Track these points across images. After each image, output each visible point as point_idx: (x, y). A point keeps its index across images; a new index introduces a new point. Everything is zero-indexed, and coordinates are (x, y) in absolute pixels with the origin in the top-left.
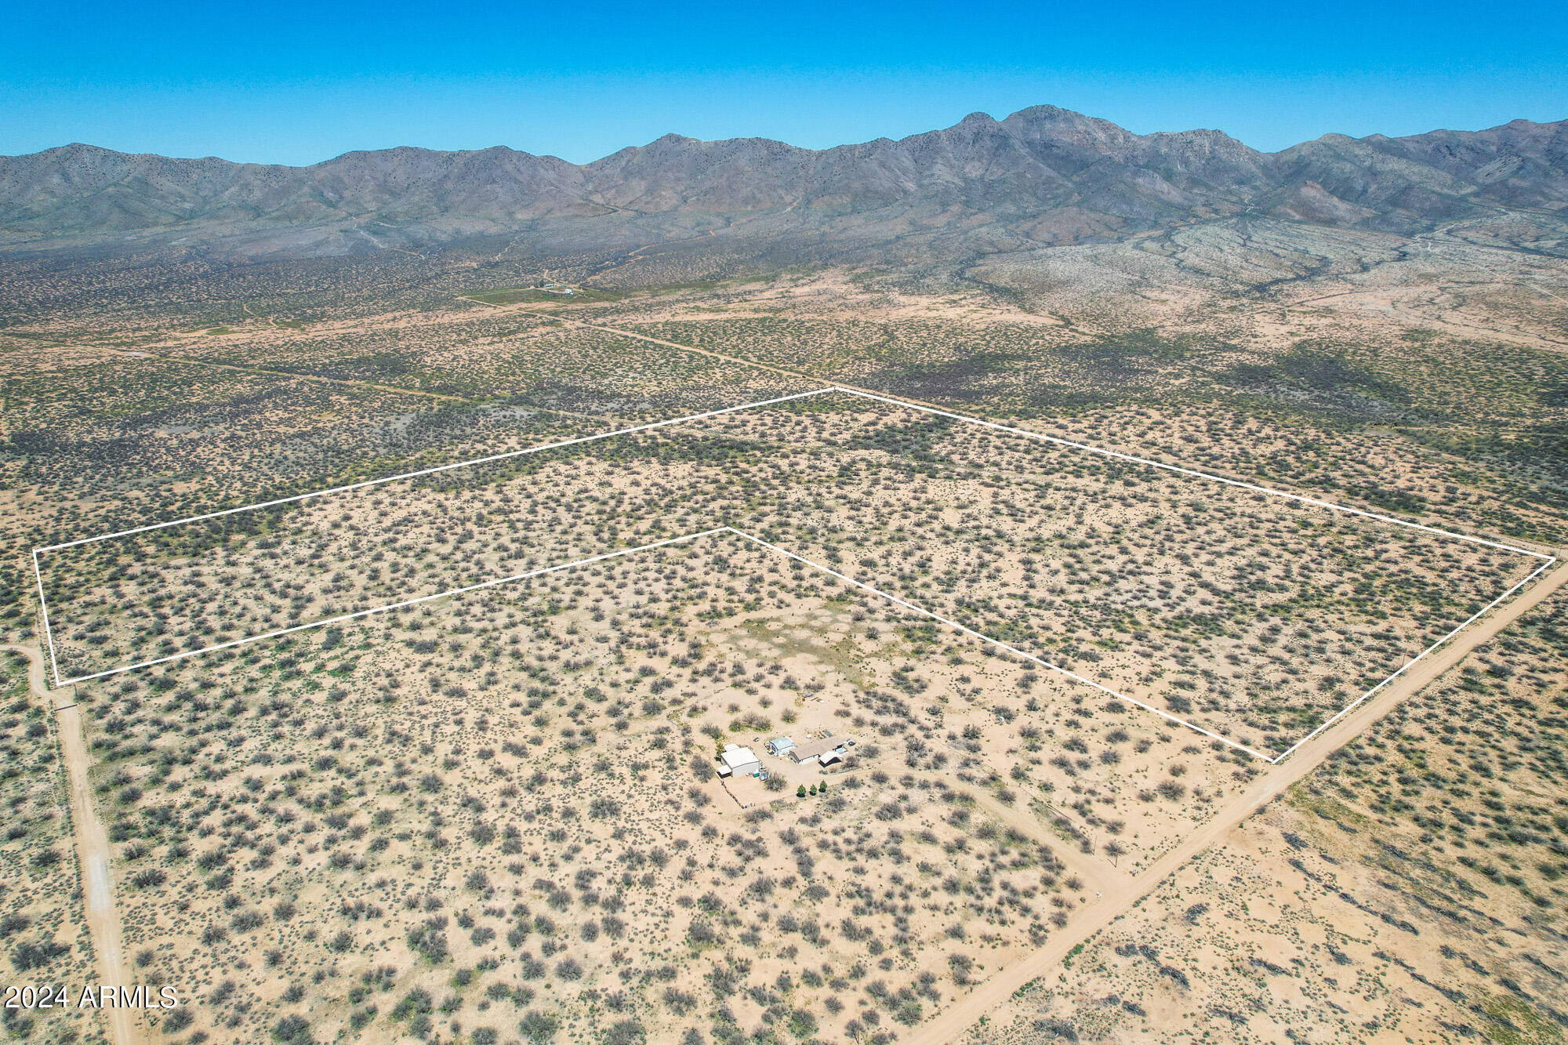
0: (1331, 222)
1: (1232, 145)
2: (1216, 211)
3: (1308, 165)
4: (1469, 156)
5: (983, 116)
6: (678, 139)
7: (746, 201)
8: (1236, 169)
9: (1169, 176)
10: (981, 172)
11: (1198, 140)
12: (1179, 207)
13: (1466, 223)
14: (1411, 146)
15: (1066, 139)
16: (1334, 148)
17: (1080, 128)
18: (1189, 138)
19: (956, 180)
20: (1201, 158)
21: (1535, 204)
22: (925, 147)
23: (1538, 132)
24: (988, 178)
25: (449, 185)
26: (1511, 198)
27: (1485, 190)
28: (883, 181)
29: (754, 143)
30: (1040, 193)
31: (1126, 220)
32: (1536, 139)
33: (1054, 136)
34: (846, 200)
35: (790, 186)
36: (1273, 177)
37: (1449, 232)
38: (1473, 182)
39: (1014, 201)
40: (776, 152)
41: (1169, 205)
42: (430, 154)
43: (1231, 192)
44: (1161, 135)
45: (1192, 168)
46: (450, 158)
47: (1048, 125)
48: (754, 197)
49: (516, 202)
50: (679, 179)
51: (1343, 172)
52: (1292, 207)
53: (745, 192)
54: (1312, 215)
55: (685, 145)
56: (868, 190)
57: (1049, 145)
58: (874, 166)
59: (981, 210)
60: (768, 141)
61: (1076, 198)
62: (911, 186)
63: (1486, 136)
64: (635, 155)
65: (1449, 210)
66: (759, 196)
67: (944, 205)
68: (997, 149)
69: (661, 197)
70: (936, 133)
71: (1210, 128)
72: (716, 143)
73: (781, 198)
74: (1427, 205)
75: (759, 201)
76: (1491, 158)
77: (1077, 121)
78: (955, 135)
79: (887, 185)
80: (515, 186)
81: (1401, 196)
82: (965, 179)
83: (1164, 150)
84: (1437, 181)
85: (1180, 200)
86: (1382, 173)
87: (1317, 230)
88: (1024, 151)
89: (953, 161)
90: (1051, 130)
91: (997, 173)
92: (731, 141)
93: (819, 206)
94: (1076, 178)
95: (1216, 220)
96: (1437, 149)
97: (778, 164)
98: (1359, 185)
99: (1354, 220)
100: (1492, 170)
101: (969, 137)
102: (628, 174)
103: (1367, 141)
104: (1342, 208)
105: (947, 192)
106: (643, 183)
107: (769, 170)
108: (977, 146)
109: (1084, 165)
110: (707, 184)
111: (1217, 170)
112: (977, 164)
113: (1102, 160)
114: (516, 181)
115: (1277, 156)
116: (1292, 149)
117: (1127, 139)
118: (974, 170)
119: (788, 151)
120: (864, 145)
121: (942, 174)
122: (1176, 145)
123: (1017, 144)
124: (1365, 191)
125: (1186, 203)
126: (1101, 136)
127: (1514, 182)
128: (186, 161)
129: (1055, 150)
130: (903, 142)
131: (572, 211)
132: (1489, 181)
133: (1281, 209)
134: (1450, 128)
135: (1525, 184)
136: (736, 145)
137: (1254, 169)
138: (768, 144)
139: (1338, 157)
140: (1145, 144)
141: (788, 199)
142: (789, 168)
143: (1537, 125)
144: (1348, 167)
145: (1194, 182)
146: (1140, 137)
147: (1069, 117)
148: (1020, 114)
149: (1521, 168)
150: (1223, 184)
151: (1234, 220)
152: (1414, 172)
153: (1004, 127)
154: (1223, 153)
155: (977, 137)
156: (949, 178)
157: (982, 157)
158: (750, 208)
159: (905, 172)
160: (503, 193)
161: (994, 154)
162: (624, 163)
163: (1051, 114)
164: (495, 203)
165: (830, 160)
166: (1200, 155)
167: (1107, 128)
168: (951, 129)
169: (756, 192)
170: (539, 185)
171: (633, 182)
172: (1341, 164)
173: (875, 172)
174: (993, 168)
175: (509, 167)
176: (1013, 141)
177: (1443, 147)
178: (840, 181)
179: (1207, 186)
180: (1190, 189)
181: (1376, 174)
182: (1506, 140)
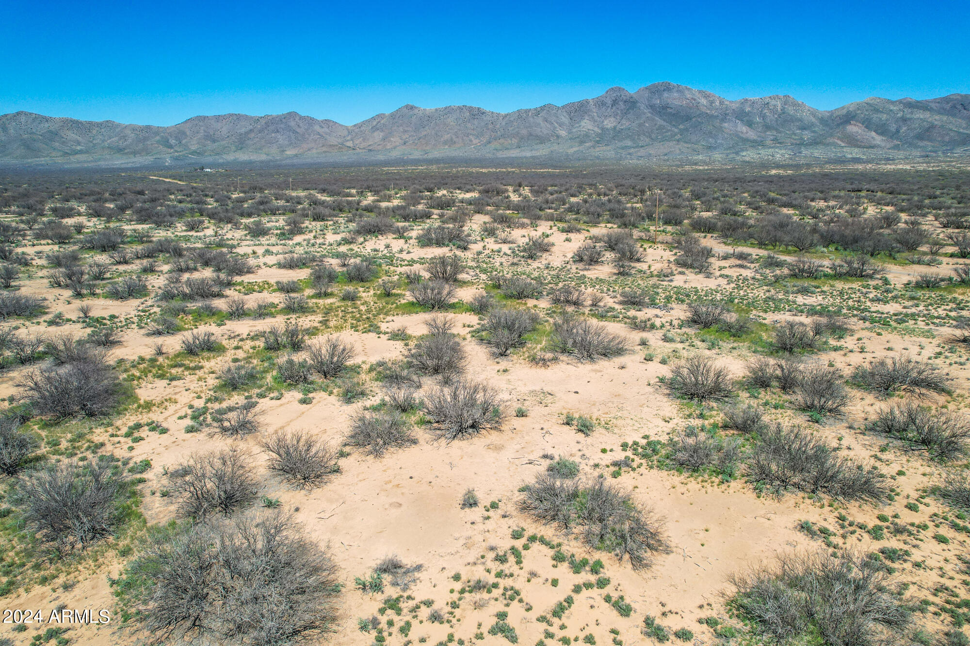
1: (795, 104)
2: (779, 143)
5: (620, 89)
6: (412, 108)
7: (445, 143)
8: (800, 120)
9: (750, 124)
10: (614, 124)
11: (773, 102)
12: (753, 141)
14: (933, 105)
15: (677, 102)
16: (875, 106)
17: (688, 96)
18: (767, 101)
19: (596, 129)
20: (774, 114)
22: (579, 110)
24: (619, 127)
25: (252, 135)
28: (544, 129)
29: (460, 109)
30: (653, 136)
33: (669, 101)
34: (515, 141)
35: (480, 134)
36: (827, 125)
39: (632, 139)
40: (477, 114)
41: (745, 140)
42: (246, 117)
43: (795, 134)
44: (748, 101)
45: (768, 120)
46: (258, 120)
47: (666, 95)
48: (452, 140)
49: (290, 144)
50: (405, 131)
51: (880, 119)
52: (839, 138)
53: (447, 137)
54: (854, 143)
55: (416, 111)
56: (531, 135)
57: (665, 107)
60: (470, 107)
61: (678, 137)
62: (563, 133)
64: (383, 119)
66: (455, 139)
68: (628, 110)
69: (390, 141)
70: (587, 101)
71: (782, 95)
72: (436, 110)
73: (471, 141)
74: (947, 138)
75: (454, 143)
77: (686, 92)
78: (600, 103)
79: (546, 132)
80: (293, 136)
81: (926, 133)
82: (603, 129)
83: (747, 109)
84: (954, 124)
85: (755, 138)
86: (910, 119)
88: (646, 110)
89: (596, 118)
90: (668, 98)
91: (626, 124)
92: (446, 108)
93: (495, 145)
94: (681, 127)
95: (778, 147)
96: (954, 106)
97: (476, 122)
98: (893, 128)
99: (888, 146)
101: (609, 103)
102: (375, 129)
103: (900, 102)
104: (879, 139)
106: (382, 134)
107: (469, 125)
108: (614, 108)
109: (688, 118)
110: (424, 133)
111: (785, 121)
112: (612, 119)
113: (701, 115)
114: (295, 132)
115: (831, 112)
116: (843, 108)
117: (721, 103)
118: (609, 123)
119: (483, 113)
120: (536, 109)
121: (586, 125)
122: (756, 106)
123: (642, 107)
124: (898, 131)
125: (759, 139)
126: (704, 101)
128: (90, 123)
129: (669, 110)
130: (563, 107)
131: (324, 149)
133: (830, 140)
134: (963, 93)
136: (449, 110)
137: (814, 120)
138: (470, 109)
139: (877, 111)
140: (734, 106)
141: (475, 141)
142: (483, 124)
144: (884, 117)
145: (767, 127)
146: (731, 102)
147: (681, 90)
148: (646, 88)
150: (789, 129)
151: (792, 146)
152: (937, 119)
153: (634, 96)
154: (790, 110)
155: (615, 102)
156: (590, 127)
157: (617, 115)
158: (447, 147)
159: (561, 125)
160: (282, 139)
161: (625, 113)
162: (375, 123)
163: (668, 88)
164: (274, 145)
165: (512, 119)
166: (774, 111)
167: (707, 96)
168: (597, 98)
169: (454, 137)
170: (309, 135)
171: (376, 134)
172: (879, 115)
173: (539, 124)
174: (624, 121)
175: (292, 124)
176: (639, 105)
177: (958, 105)
178: (513, 130)
179: (777, 130)
180: (764, 132)
181: (907, 120)
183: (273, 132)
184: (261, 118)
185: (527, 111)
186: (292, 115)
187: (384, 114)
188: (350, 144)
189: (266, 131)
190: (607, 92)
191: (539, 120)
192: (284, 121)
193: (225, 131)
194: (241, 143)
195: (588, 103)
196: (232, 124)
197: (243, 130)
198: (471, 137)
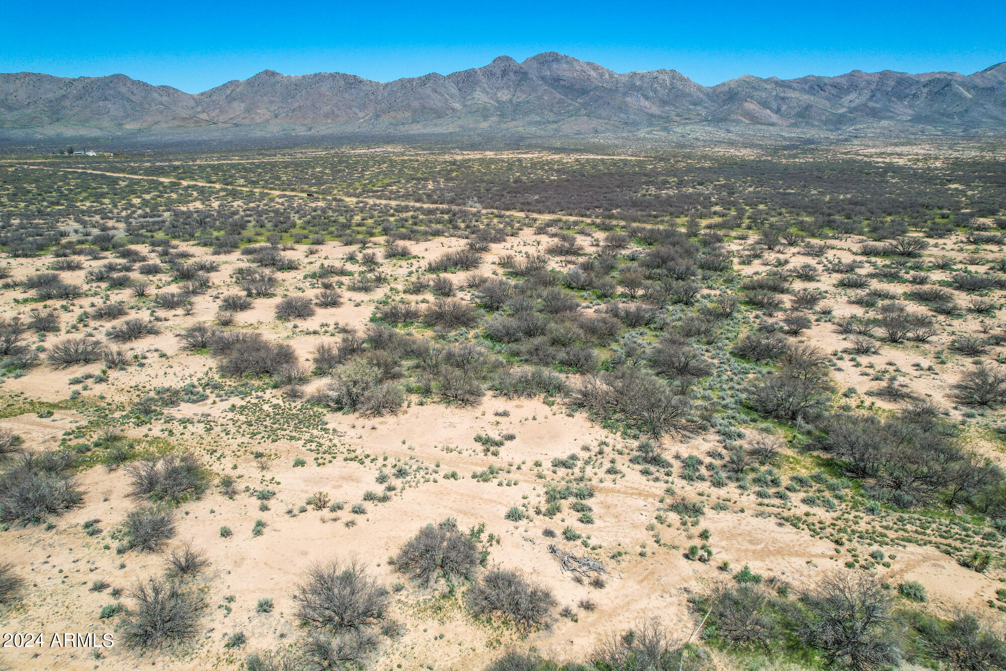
0: (771, 125)
1: (682, 79)
2: (687, 119)
3: (736, 94)
4: (834, 91)
5: (508, 59)
6: (273, 74)
7: (327, 116)
8: (689, 95)
9: (647, 98)
10: (509, 97)
11: (661, 77)
12: (660, 117)
14: (795, 85)
15: (568, 74)
16: (751, 83)
17: (578, 68)
18: (655, 74)
19: (492, 102)
20: (665, 88)
21: (891, 117)
22: (466, 80)
23: (868, 78)
24: (515, 100)
25: (67, 103)
26: (873, 114)
27: (853, 110)
28: (436, 102)
29: (333, 76)
30: (555, 110)
31: (626, 123)
32: (869, 83)
33: (560, 73)
34: (408, 114)
35: (362, 107)
36: (714, 101)
38: (843, 105)
39: (538, 114)
40: (353, 82)
41: (652, 116)
42: (52, 79)
43: (691, 109)
44: (635, 74)
45: (660, 95)
46: (71, 83)
47: (555, 66)
48: (333, 112)
49: (127, 116)
50: (272, 102)
51: (761, 98)
52: (741, 115)
53: (327, 109)
55: (279, 78)
56: (424, 107)
57: (557, 80)
59: (514, 119)
60: (344, 75)
61: (583, 112)
62: (457, 106)
63: (838, 80)
64: (238, 86)
66: (336, 112)
67: (485, 117)
68: (520, 81)
69: (256, 113)
70: (473, 70)
71: (668, 69)
72: (304, 77)
73: (356, 114)
74: (824, 118)
75: (338, 116)
76: (848, 92)
77: (575, 64)
78: (488, 72)
79: (439, 104)
80: (128, 105)
82: (498, 102)
83: (638, 83)
85: (660, 113)
87: (771, 128)
88: (540, 82)
89: (488, 90)
90: (558, 69)
91: (521, 97)
92: (315, 75)
93: (386, 119)
94: (579, 100)
95: (692, 123)
96: (812, 88)
97: (353, 91)
98: (775, 105)
99: (787, 123)
100: (852, 99)
101: (499, 73)
102: (231, 99)
103: (768, 81)
104: (775, 118)
105: (485, 108)
106: (243, 105)
107: (346, 95)
108: (505, 79)
109: (584, 92)
110: (296, 105)
111: (677, 96)
112: (506, 91)
113: (595, 89)
114: (129, 100)
115: (714, 89)
116: (724, 84)
117: (611, 76)
118: (504, 96)
119: (360, 82)
120: (420, 78)
121: (480, 97)
122: (646, 80)
123: (534, 78)
124: (780, 108)
125: (664, 114)
126: (593, 74)
127: (871, 104)
129: (562, 83)
130: (449, 77)
131: (176, 123)
132: (853, 105)
133: (733, 117)
134: (816, 75)
135: (878, 106)
136: (319, 78)
137: (701, 96)
138: (345, 76)
140: (624, 80)
141: (361, 115)
142: (362, 94)
143: (867, 74)
144: (764, 95)
145: (664, 103)
146: (620, 75)
147: (569, 61)
148: (534, 58)
149: (872, 96)
150: (683, 105)
151: (705, 123)
152: (807, 98)
153: (523, 66)
154: (679, 85)
155: (504, 73)
156: (486, 100)
157: (509, 86)
158: (329, 121)
159: (452, 96)
160: (114, 108)
161: (518, 84)
162: (229, 92)
163: (556, 58)
164: (105, 116)
165: (395, 89)
166: (663, 86)
167: (596, 68)
168: (485, 67)
169: (335, 109)
170: (150, 105)
171: (235, 104)
172: (760, 93)
173: (430, 96)
174: (519, 94)
175: (123, 89)
176: (530, 76)
177: (815, 86)
178: (402, 102)
179: (674, 105)
180: (663, 107)
181: (783, 99)
182: (852, 82)
183: (100, 99)
184: (75, 80)
185: (411, 81)
186: (120, 78)
187: (238, 81)
188: (204, 116)
189: (89, 99)
190: (494, 61)
191: (428, 91)
192: (110, 85)
193: (22, 94)
194: (55, 113)
195: (476, 73)
196: (32, 87)
197: (50, 96)
198: (354, 109)
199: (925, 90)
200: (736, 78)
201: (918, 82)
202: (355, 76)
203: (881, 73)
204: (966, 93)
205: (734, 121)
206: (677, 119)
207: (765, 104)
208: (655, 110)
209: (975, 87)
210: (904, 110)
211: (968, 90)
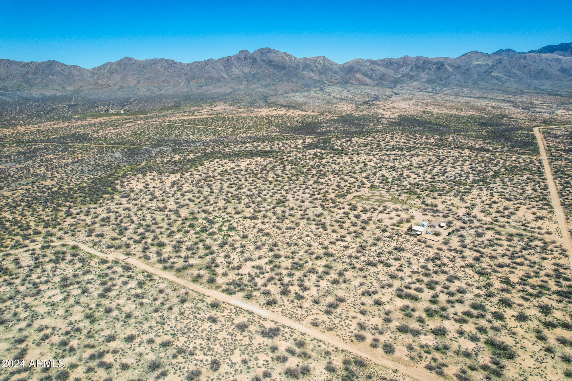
0: (367, 85)
1: (329, 61)
2: (331, 82)
3: (353, 68)
4: (396, 66)
5: (246, 51)
6: (130, 59)
8: (332, 69)
9: (312, 71)
10: (249, 70)
11: (318, 60)
12: (319, 81)
13: (404, 85)
14: (380, 62)
15: (275, 59)
16: (359, 63)
17: (280, 55)
18: (316, 59)
19: (241, 73)
20: (321, 66)
21: (418, 80)
22: (227, 62)
24: (252, 72)
25: (29, 76)
26: (412, 78)
27: (404, 76)
28: (215, 74)
29: (162, 60)
30: (271, 77)
31: (305, 85)
32: (412, 62)
33: (272, 58)
34: (203, 81)
35: (179, 76)
36: (343, 71)
37: (401, 87)
38: (399, 73)
39: (264, 80)
40: (171, 64)
41: (316, 81)
42: (16, 63)
43: (333, 76)
44: (306, 58)
45: (318, 69)
46: (27, 65)
47: (269, 55)
48: (167, 80)
49: (65, 83)
50: (134, 74)
51: (364, 70)
52: (354, 80)
53: (163, 78)
54: (361, 83)
55: (134, 61)
56: (210, 77)
57: (270, 62)
58: (210, 69)
59: (253, 83)
61: (284, 79)
62: (225, 76)
63: (399, 60)
64: (112, 65)
65: (396, 82)
66: (168, 80)
67: (240, 82)
68: (253, 63)
69: (128, 80)
70: (230, 57)
71: (322, 56)
72: (146, 61)
73: (177, 80)
74: (390, 80)
75: (169, 82)
76: (402, 66)
77: (278, 53)
78: (237, 58)
79: (217, 75)
80: (63, 77)
81: (382, 77)
82: (244, 73)
83: (308, 63)
84: (390, 72)
85: (319, 79)
87: (366, 87)
88: (263, 63)
89: (238, 67)
91: (255, 71)
92: (152, 60)
93: (194, 84)
94: (282, 72)
95: (333, 85)
96: (387, 64)
97: (173, 68)
98: (370, 74)
99: (373, 84)
100: (404, 70)
101: (242, 58)
102: (111, 73)
103: (367, 61)
104: (368, 81)
105: (239, 77)
106: (119, 76)
107: (170, 70)
108: (246, 61)
109: (284, 68)
110: (146, 76)
111: (326, 69)
112: (247, 68)
113: (289, 66)
114: (63, 74)
115: (343, 65)
116: (347, 63)
117: (295, 59)
118: (246, 70)
119: (176, 63)
120: (204, 61)
121: (235, 71)
122: (312, 61)
124: (372, 76)
125: (321, 80)
126: (287, 58)
127: (411, 73)
129: (273, 63)
130: (218, 60)
131: (92, 87)
132: (404, 73)
133: (351, 81)
134: (389, 57)
135: (414, 74)
136: (154, 62)
137: (337, 69)
138: (167, 61)
139: (361, 65)
140: (302, 61)
141: (180, 81)
142: (177, 70)
143: (412, 58)
144: (365, 68)
145: (321, 73)
146: (299, 59)
147: (276, 52)
148: (258, 50)
149: (412, 69)
150: (329, 74)
151: (338, 85)
152: (384, 70)
153: (254, 55)
154: (327, 64)
155: (245, 59)
156: (239, 73)
157: (248, 65)
159: (222, 71)
160: (58, 79)
162: (108, 68)
163: (269, 51)
164: (55, 83)
165: (193, 67)
166: (320, 64)
167: (288, 55)
168: (235, 55)
169: (167, 78)
170: (74, 77)
171: (114, 75)
172: (363, 67)
174: (253, 69)
175: (58, 69)
176: (258, 60)
177: (388, 63)
178: (199, 74)
179: (325, 75)
180: (320, 75)
181: (373, 70)
182: (405, 61)
184: (29, 63)
185: (200, 62)
186: (53, 62)
187: (112, 62)
188: (101, 82)
190: (240, 52)
194: (28, 82)
196: (6, 67)
197: (18, 72)
198: (176, 78)
199: (434, 66)
200: (353, 60)
201: (432, 62)
202: (172, 60)
203: (417, 57)
204: (449, 68)
205: (351, 83)
206: (326, 82)
207: (365, 74)
208: (317, 77)
209: (453, 66)
210: (424, 76)
211: (450, 67)
